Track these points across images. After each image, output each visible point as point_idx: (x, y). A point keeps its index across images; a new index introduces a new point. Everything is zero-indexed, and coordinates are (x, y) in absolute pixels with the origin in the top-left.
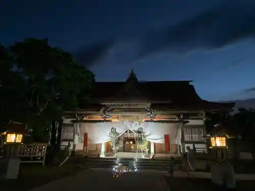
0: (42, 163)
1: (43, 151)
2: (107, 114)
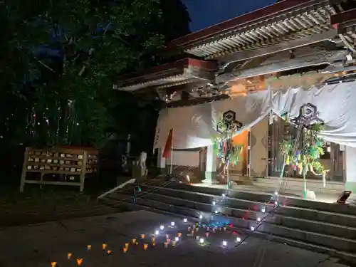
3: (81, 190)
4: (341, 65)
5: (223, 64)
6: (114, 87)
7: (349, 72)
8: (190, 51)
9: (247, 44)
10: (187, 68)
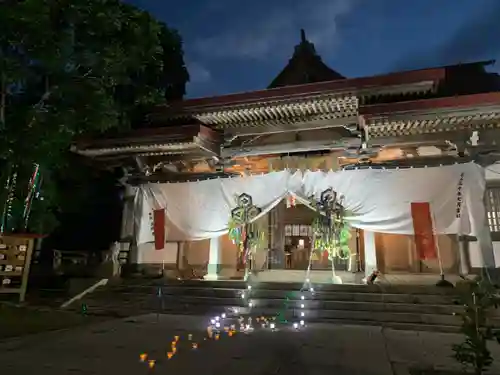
0: (18, 295)
1: (21, 258)
2: (224, 153)
3: (22, 298)
4: (354, 152)
5: (230, 136)
6: (73, 149)
7: (363, 160)
8: (200, 118)
9: (266, 118)
10: (197, 135)
